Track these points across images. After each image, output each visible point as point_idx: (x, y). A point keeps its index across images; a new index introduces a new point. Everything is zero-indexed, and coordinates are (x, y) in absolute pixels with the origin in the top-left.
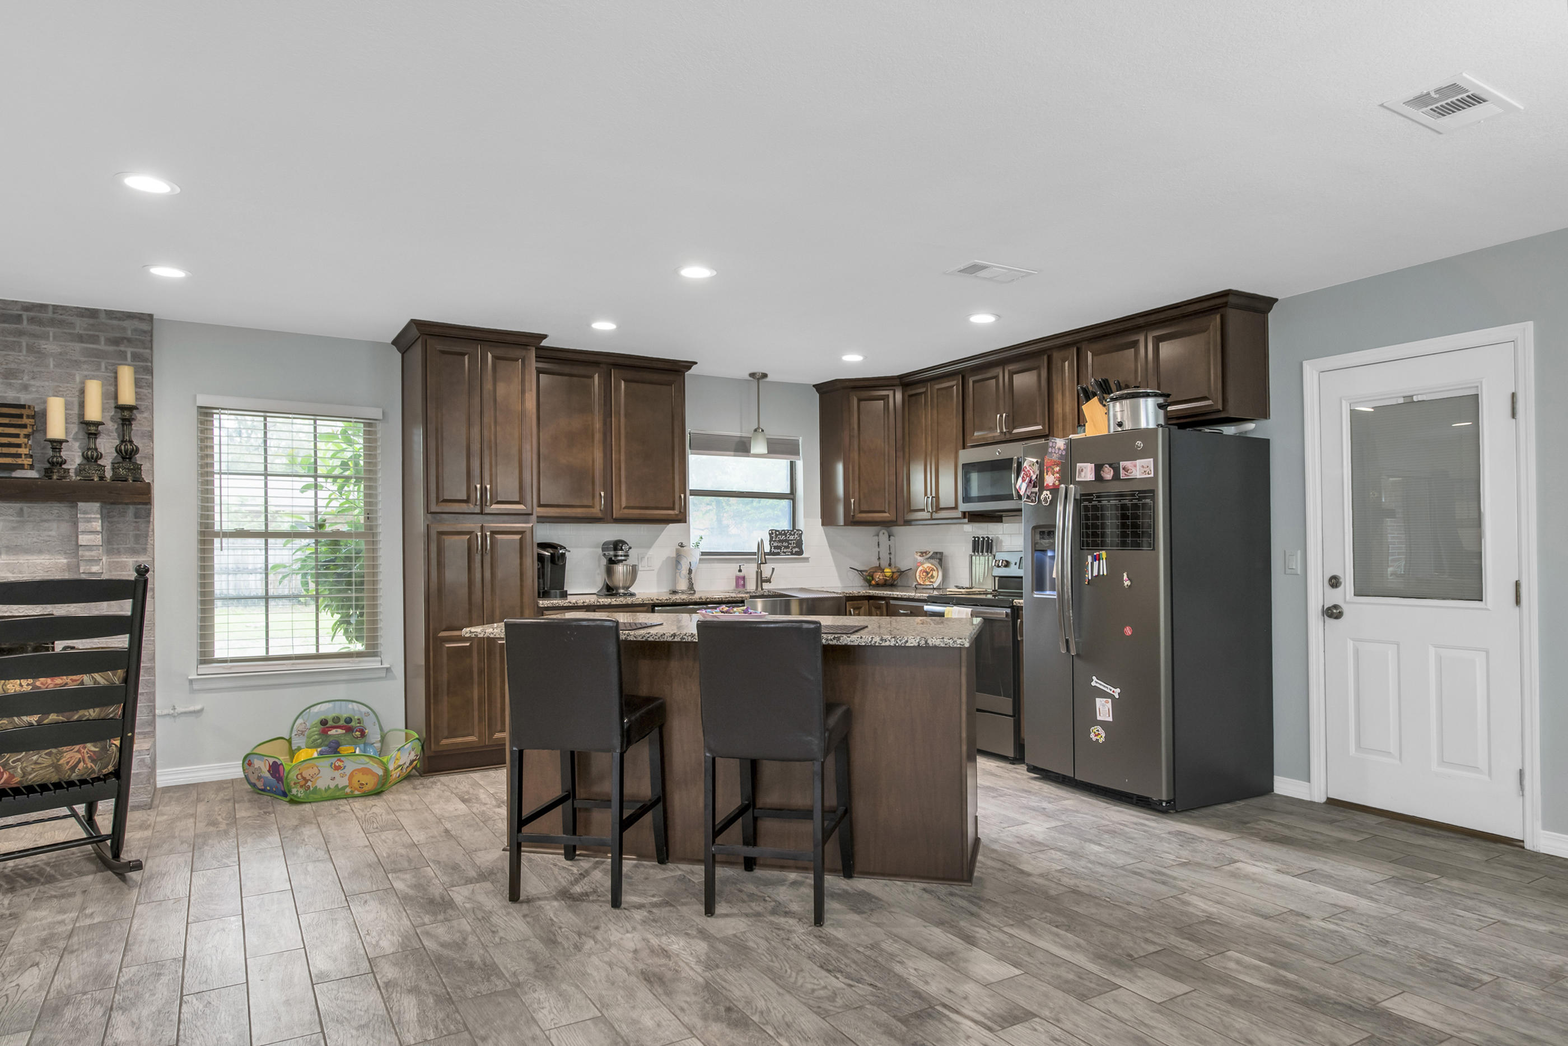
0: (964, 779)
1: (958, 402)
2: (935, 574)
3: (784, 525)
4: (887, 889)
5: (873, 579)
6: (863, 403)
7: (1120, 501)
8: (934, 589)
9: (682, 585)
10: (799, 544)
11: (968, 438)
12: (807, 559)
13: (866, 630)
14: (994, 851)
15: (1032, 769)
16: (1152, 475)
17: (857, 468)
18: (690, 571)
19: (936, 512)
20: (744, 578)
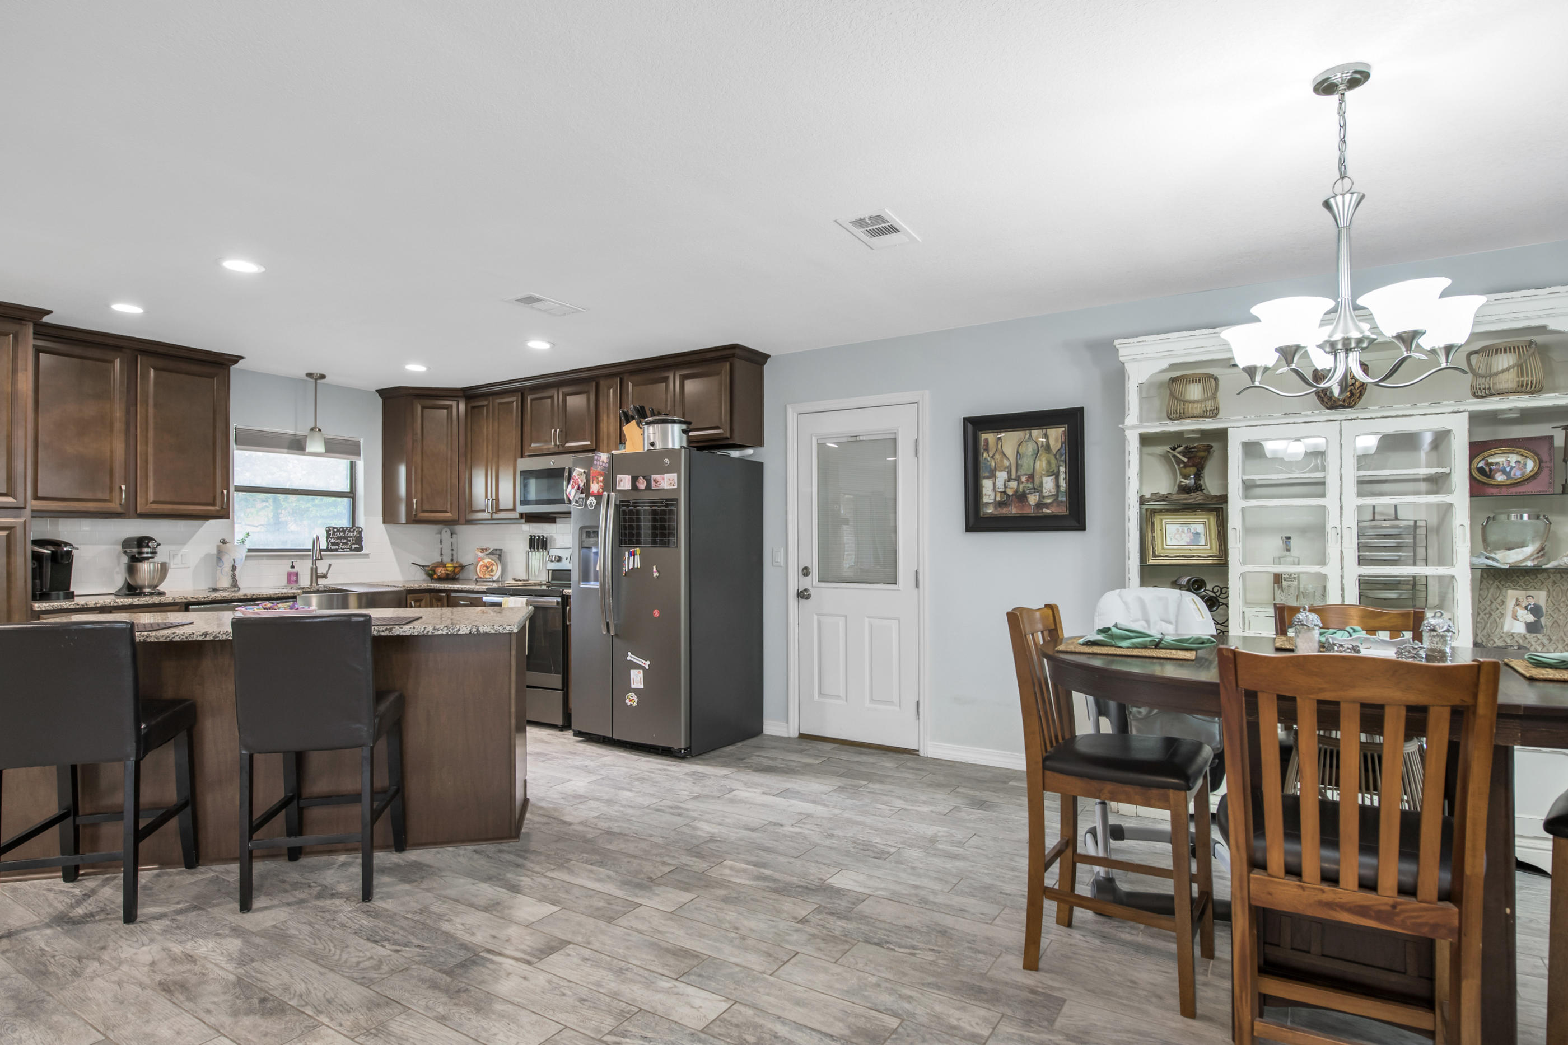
0: (513, 748)
1: (517, 416)
2: (494, 568)
3: (344, 523)
4: (439, 856)
5: (435, 573)
6: (426, 411)
7: (651, 507)
8: (493, 581)
9: (225, 582)
10: (359, 540)
11: (526, 447)
12: (367, 555)
13: (420, 621)
14: (541, 808)
15: (578, 734)
16: (676, 487)
17: (419, 471)
18: (234, 568)
19: (496, 513)
20: (296, 574)
